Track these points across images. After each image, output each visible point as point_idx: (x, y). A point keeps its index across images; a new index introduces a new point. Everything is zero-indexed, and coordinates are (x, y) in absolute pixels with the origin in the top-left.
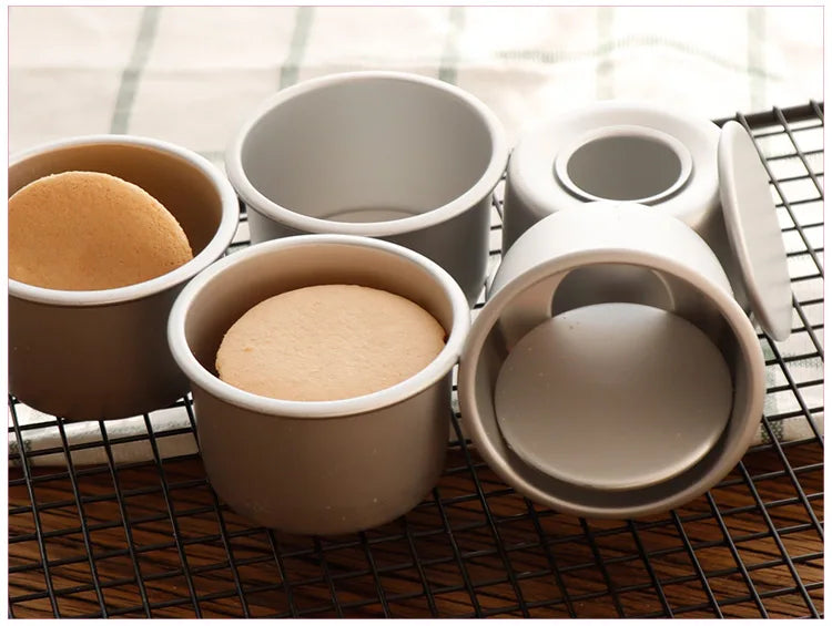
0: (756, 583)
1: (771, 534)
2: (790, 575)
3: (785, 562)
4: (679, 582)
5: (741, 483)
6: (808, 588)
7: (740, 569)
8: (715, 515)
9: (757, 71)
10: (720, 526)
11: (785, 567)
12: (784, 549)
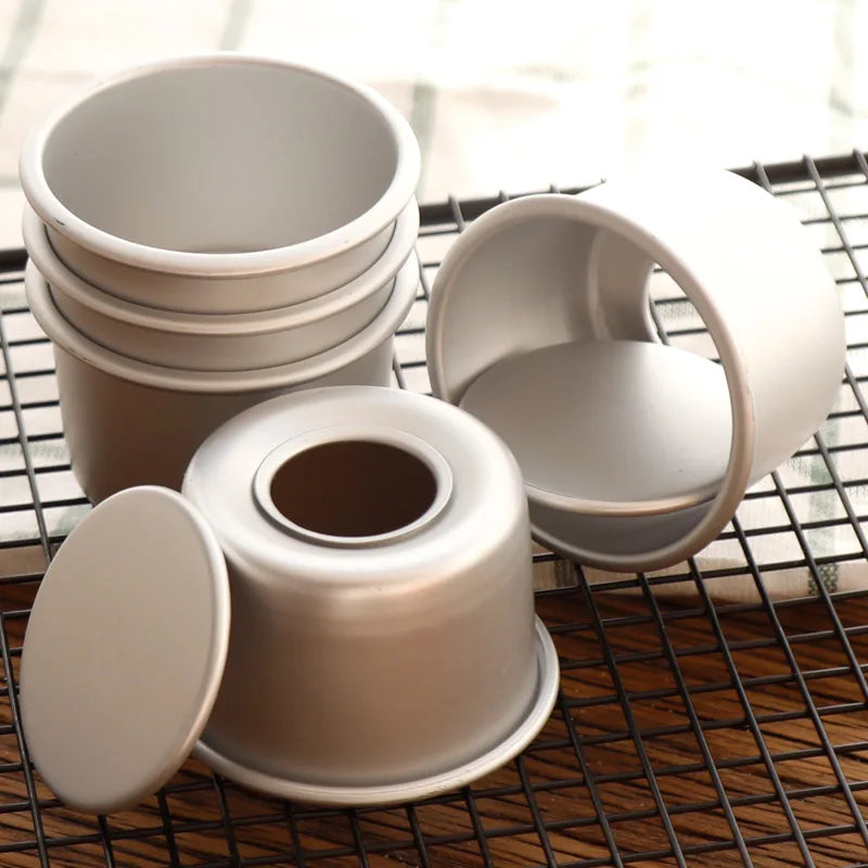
0: (783, 779)
1: (809, 714)
2: (831, 771)
3: (825, 752)
4: (678, 772)
5: (771, 646)
6: (853, 788)
7: (763, 760)
8: (734, 685)
9: (839, 105)
10: (742, 702)
11: (823, 759)
12: (826, 737)
